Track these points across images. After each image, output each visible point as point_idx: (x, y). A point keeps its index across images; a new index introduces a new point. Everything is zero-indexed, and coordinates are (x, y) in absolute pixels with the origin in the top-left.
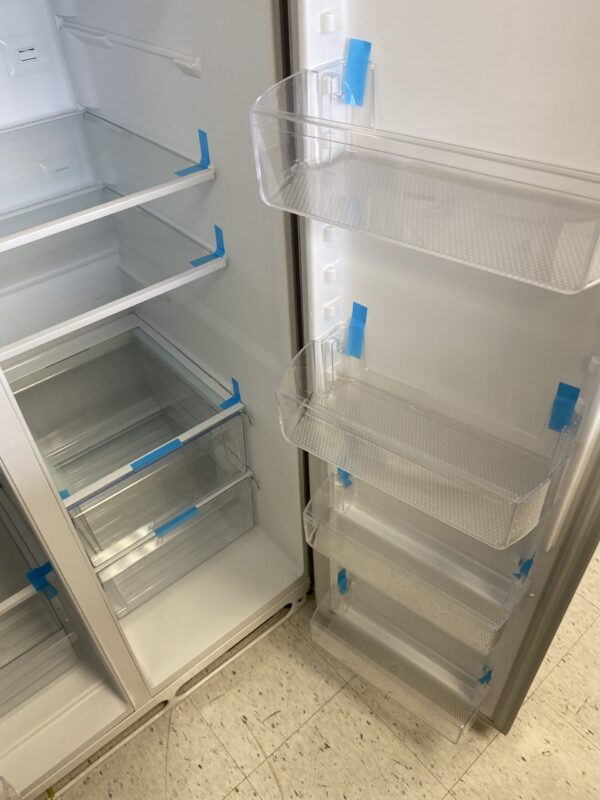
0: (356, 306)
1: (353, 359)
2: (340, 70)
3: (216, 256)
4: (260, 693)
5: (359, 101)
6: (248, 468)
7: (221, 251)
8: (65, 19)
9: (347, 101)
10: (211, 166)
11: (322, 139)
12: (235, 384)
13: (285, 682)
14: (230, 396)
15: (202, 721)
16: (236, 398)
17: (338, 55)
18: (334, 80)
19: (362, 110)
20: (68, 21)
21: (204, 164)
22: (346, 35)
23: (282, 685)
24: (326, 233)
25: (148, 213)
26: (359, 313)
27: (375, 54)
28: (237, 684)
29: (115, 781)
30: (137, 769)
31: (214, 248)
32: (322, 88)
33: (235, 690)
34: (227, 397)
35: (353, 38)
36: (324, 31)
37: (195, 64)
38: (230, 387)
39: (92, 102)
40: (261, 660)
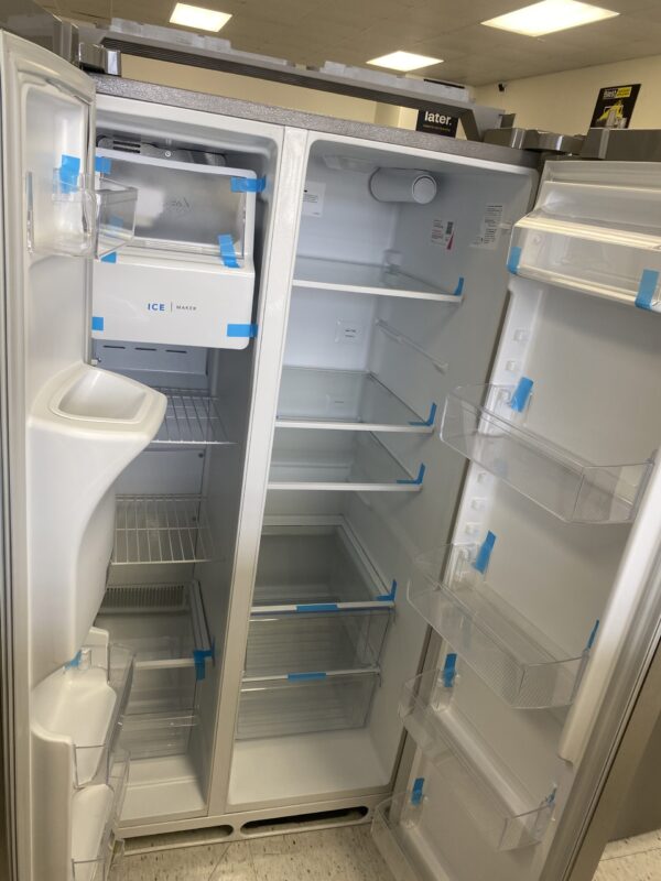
0: (490, 533)
1: (479, 573)
2: (513, 391)
3: (415, 482)
4: (309, 871)
5: (520, 408)
6: (378, 665)
7: (419, 481)
8: (381, 321)
9: (513, 407)
10: (433, 426)
11: (491, 423)
12: (395, 584)
13: (334, 872)
14: (387, 594)
15: (251, 865)
16: (391, 597)
17: (515, 383)
18: (507, 394)
19: (521, 416)
20: (382, 323)
21: (429, 423)
22: (521, 374)
23: (330, 874)
24: (480, 476)
25: (382, 445)
26: (491, 538)
27: (534, 388)
28: (292, 853)
29: (164, 871)
30: (185, 872)
31: (415, 478)
32: (500, 396)
33: (289, 856)
34: (384, 593)
35: (525, 376)
36: (507, 369)
37: (444, 367)
38: (390, 587)
39: (376, 370)
40: (322, 846)
